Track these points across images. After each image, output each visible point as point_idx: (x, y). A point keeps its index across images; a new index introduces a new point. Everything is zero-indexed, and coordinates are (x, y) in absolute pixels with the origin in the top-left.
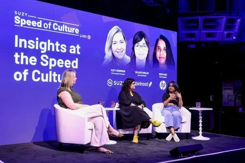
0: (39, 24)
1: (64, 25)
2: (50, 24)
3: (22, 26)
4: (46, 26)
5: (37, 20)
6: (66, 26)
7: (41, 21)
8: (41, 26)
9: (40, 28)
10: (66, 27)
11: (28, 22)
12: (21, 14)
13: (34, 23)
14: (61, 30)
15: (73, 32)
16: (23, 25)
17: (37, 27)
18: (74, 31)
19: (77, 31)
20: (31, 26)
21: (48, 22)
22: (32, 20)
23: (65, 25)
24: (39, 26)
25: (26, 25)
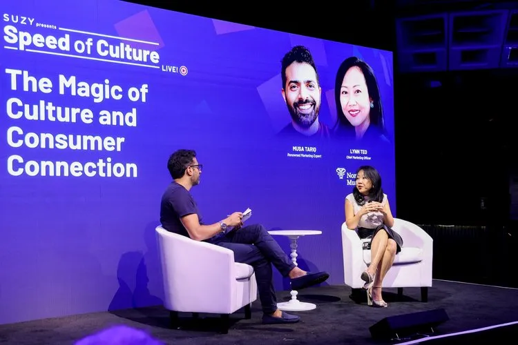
0: (64, 44)
1: (122, 45)
2: (89, 42)
3: (22, 48)
4: (80, 47)
5: (58, 35)
6: (128, 46)
7: (67, 36)
8: (67, 48)
9: (65, 52)
10: (128, 49)
11: (38, 39)
12: (20, 20)
13: (51, 41)
14: (117, 55)
15: (145, 60)
16: (26, 47)
17: (58, 50)
18: (148, 57)
19: (155, 57)
20: (45, 48)
21: (84, 38)
22: (46, 33)
23: (126, 43)
24: (62, 48)
25: (32, 46)
